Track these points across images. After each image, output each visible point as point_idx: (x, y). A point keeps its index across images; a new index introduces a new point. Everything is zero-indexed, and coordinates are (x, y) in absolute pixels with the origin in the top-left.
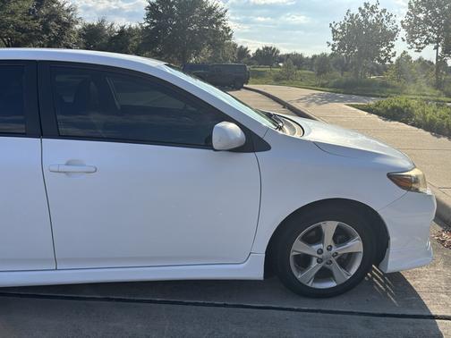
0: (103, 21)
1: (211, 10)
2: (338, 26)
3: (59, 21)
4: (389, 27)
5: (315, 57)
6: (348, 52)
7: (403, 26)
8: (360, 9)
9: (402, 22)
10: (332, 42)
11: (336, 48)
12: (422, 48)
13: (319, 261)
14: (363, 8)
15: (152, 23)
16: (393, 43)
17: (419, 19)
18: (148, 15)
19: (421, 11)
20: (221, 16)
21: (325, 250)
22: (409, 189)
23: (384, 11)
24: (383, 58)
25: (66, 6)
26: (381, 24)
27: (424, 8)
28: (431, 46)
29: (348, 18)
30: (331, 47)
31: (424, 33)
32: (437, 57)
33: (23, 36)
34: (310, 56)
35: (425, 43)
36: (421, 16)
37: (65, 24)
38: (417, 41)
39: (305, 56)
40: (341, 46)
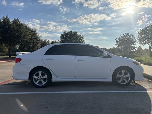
1: (79, 36)
2: (118, 39)
3: (37, 40)
4: (133, 39)
5: (110, 49)
6: (121, 47)
7: (138, 39)
8: (124, 35)
9: (137, 38)
10: (116, 44)
11: (118, 46)
12: (144, 45)
13: (122, 78)
14: (125, 34)
15: (62, 40)
16: (135, 44)
17: (142, 37)
18: (61, 38)
19: (142, 35)
20: (82, 37)
21: (123, 76)
22: (137, 65)
23: (131, 35)
24: (133, 48)
25: (39, 36)
26: (131, 39)
27: (143, 34)
28: (147, 44)
29: (120, 37)
30: (116, 45)
31: (144, 41)
32: (150, 47)
33: (28, 44)
34: (109, 49)
35: (145, 43)
36: (143, 36)
38: (143, 43)
39: (108, 49)
40: (119, 45)
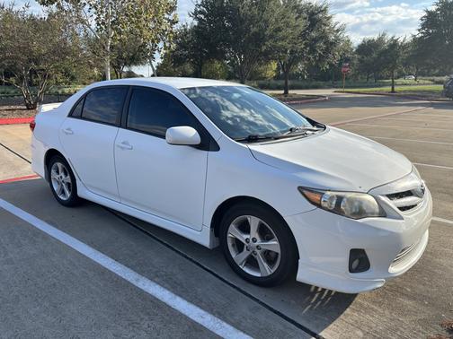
0: (384, 35)
15: (427, 33)
21: (256, 244)
37: (332, 43)
